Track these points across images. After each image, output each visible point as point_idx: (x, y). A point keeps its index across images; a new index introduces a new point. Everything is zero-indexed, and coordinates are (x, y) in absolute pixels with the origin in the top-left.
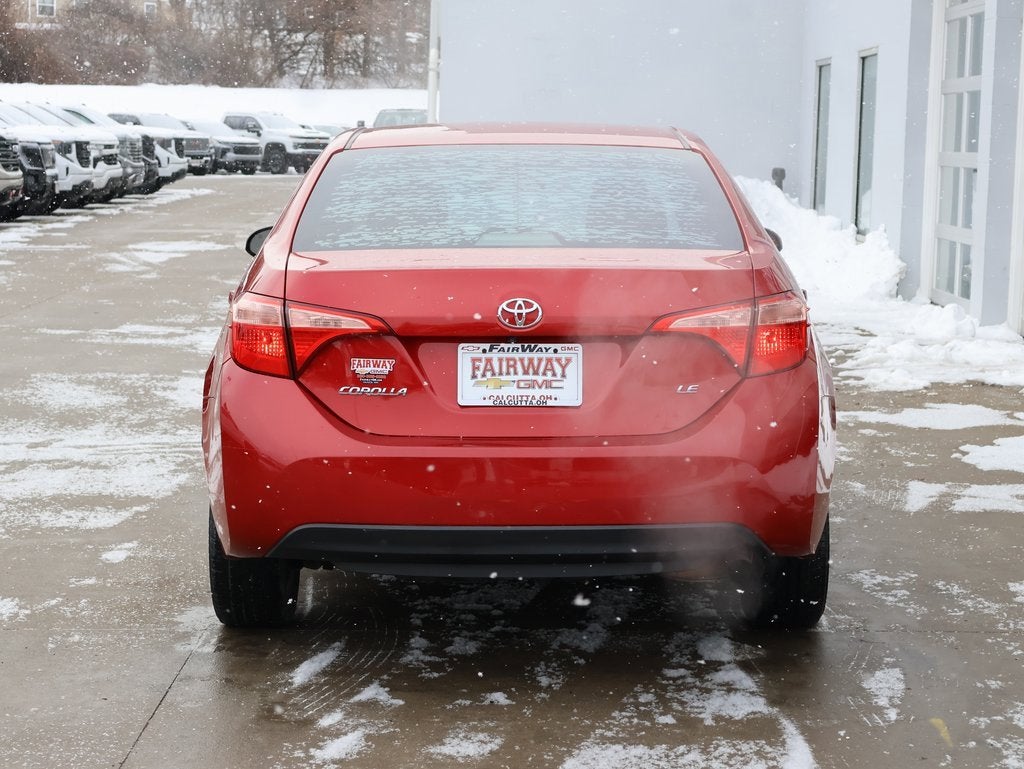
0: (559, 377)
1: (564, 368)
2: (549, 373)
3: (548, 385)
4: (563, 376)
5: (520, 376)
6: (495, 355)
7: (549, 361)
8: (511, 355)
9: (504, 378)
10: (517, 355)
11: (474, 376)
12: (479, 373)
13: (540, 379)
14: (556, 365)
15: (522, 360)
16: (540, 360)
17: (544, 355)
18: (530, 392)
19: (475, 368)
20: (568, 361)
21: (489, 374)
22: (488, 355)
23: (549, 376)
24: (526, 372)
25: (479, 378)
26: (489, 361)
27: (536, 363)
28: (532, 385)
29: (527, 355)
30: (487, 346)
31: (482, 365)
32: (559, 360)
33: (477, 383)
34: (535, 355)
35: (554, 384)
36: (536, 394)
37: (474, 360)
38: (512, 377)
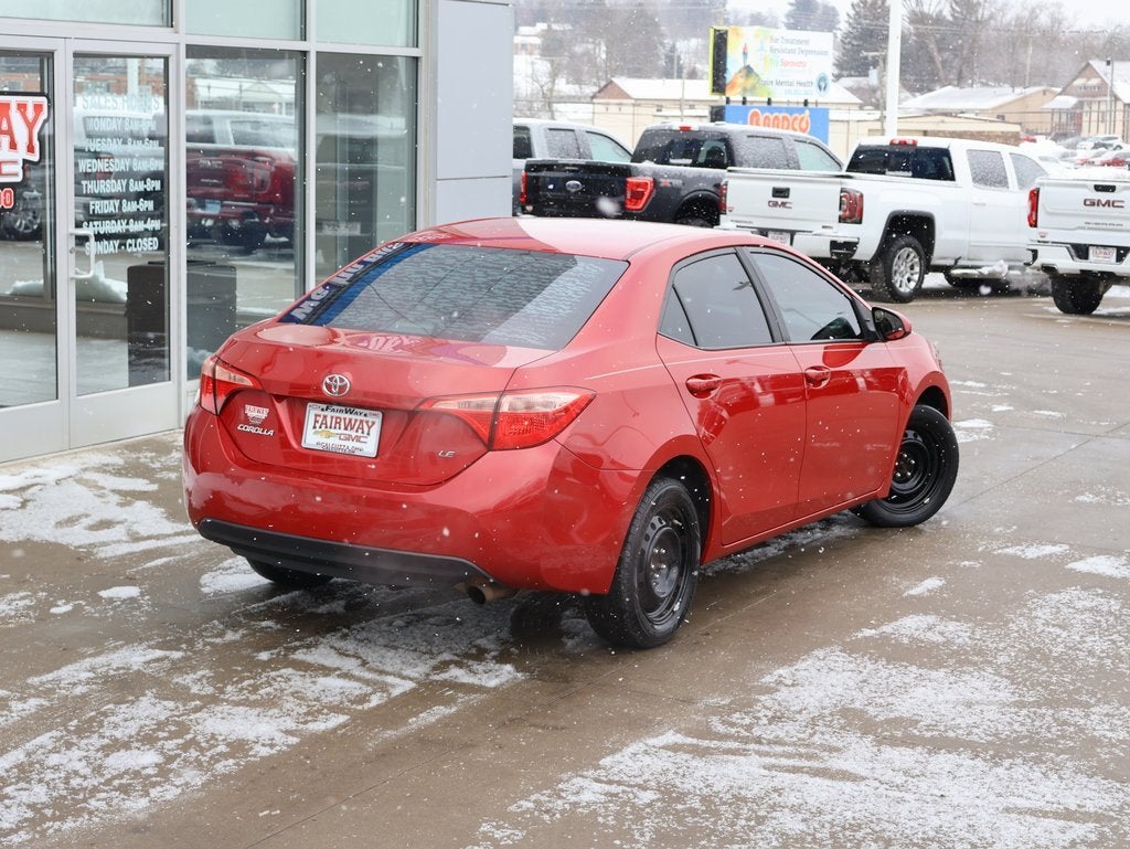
0: (365, 434)
1: (369, 428)
2: (360, 431)
3: (358, 439)
4: (368, 434)
5: (342, 431)
6: (329, 414)
7: (361, 421)
8: (338, 415)
9: (332, 431)
10: (343, 415)
11: (315, 427)
12: (318, 425)
13: (354, 434)
14: (365, 424)
15: (345, 419)
16: (356, 421)
17: (359, 418)
18: (347, 443)
19: (316, 421)
20: (373, 423)
21: (323, 426)
22: (325, 413)
23: (359, 434)
24: (346, 429)
25: (318, 429)
26: (325, 417)
27: (353, 422)
28: (348, 438)
29: (348, 416)
30: (324, 406)
31: (320, 419)
32: (367, 422)
33: (315, 433)
34: (353, 417)
35: (362, 439)
36: (351, 444)
37: (316, 416)
38: (337, 431)
